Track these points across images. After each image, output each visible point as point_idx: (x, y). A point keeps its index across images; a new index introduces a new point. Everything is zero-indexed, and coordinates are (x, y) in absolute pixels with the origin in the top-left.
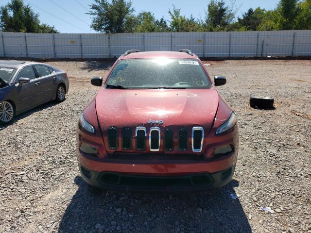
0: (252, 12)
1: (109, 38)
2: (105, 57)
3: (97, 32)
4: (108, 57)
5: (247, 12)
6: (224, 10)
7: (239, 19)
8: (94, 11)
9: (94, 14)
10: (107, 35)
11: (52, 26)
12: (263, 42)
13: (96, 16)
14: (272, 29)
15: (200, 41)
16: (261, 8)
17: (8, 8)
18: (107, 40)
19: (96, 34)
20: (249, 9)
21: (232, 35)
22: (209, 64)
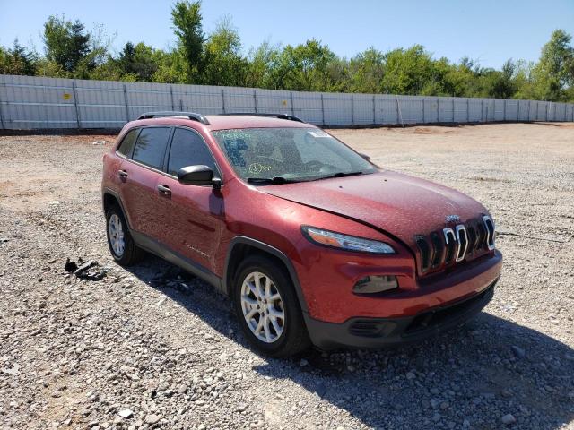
0: (131, 49)
5: (124, 47)
6: (85, 39)
7: (110, 59)
12: (181, 102)
14: (175, 81)
15: (67, 96)
16: (147, 45)
20: (126, 43)
21: (128, 88)
22: (104, 142)
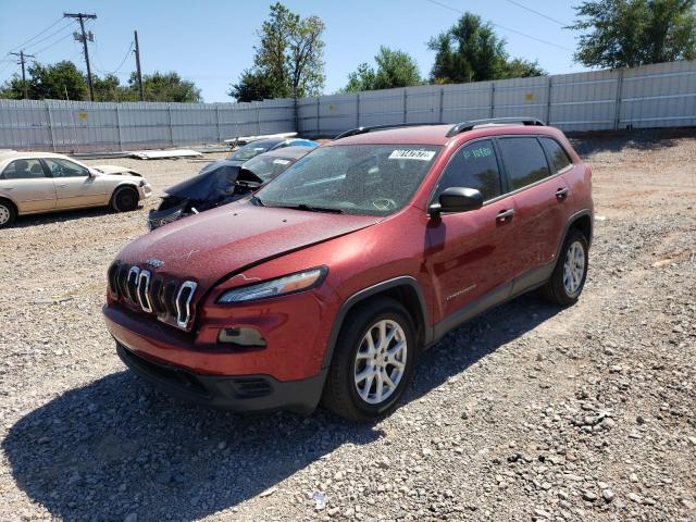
1: (621, 80)
2: (603, 128)
3: (588, 69)
4: (611, 127)
8: (586, 18)
9: (585, 26)
10: (616, 74)
11: (533, 61)
13: (592, 30)
17: (452, 35)
18: (615, 86)
19: (588, 73)
